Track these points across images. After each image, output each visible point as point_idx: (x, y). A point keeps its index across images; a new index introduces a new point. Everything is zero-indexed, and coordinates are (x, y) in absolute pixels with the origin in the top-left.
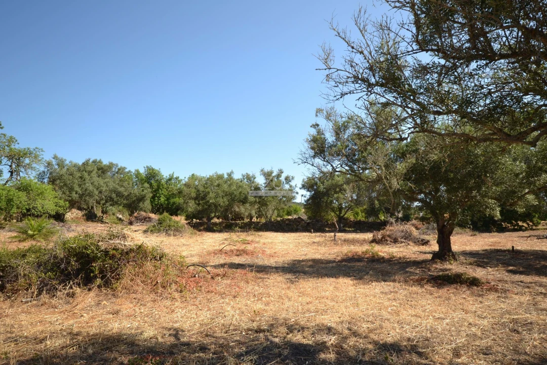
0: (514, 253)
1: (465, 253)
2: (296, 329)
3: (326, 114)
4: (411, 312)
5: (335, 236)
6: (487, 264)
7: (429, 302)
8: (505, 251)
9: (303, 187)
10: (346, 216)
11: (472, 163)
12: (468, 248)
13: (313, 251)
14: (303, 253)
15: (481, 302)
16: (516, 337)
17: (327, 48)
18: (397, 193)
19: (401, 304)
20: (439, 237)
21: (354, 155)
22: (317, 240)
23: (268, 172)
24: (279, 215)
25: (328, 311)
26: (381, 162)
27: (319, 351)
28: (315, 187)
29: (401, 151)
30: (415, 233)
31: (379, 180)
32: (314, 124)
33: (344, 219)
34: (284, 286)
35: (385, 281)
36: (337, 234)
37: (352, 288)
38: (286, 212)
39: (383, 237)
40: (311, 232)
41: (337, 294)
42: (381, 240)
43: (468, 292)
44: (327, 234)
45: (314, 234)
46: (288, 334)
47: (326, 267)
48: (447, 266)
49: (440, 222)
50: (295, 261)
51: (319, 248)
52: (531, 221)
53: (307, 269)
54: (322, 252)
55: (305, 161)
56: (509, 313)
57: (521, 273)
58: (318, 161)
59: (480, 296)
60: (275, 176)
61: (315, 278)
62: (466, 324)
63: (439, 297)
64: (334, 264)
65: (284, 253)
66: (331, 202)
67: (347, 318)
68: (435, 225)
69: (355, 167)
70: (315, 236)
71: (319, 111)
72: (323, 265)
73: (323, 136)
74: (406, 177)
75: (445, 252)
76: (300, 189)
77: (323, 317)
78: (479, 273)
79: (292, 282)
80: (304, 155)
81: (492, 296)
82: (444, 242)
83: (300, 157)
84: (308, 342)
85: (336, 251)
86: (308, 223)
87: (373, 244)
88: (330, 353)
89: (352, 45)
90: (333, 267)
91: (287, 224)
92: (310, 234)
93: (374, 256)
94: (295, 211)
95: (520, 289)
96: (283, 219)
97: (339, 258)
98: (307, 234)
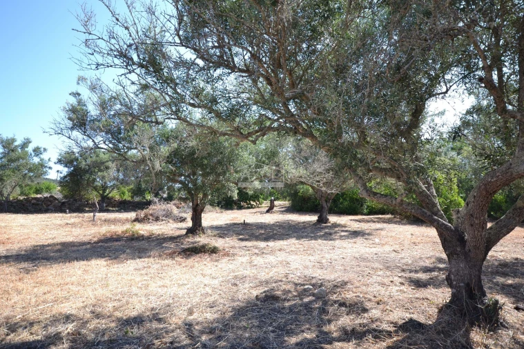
0: (245, 225)
1: (212, 228)
2: (21, 326)
3: (90, 84)
4: (160, 283)
5: (94, 216)
6: (226, 234)
7: (177, 272)
8: (239, 224)
9: (60, 161)
10: (110, 195)
11: (221, 153)
12: (216, 223)
13: (64, 234)
14: (50, 236)
15: (216, 266)
16: (235, 288)
17: (88, 9)
18: (159, 174)
19: (151, 277)
20: (193, 215)
21: (120, 133)
22: (72, 220)
23: (8, 140)
24: (22, 194)
25: (71, 297)
26: (146, 143)
27: (50, 344)
28: (75, 163)
29: (166, 136)
30: (175, 211)
31: (143, 161)
32: (75, 92)
33: (108, 198)
34: (14, 278)
35: (140, 258)
36: (97, 214)
37: (105, 268)
38: (34, 189)
39: (146, 216)
40: (65, 212)
41: (86, 277)
42: (144, 219)
43: (208, 259)
44: (86, 215)
45: (69, 215)
46: (8, 335)
47: (78, 250)
48: (197, 239)
49: (195, 202)
50: (37, 246)
51: (74, 229)
52: (258, 201)
53: (52, 254)
54: (75, 234)
55: (59, 132)
56: (234, 271)
57: (246, 240)
58: (77, 134)
59: (217, 261)
60: (19, 146)
61: (61, 264)
62: (202, 286)
63: (186, 266)
64: (88, 246)
65: (22, 238)
66: (94, 180)
67: (93, 301)
68: (191, 204)
69: (120, 145)
70: (71, 217)
71: (81, 79)
72: (75, 248)
73: (85, 108)
74: (169, 160)
75: (196, 228)
76: (55, 163)
77: (62, 305)
78: (219, 243)
79: (27, 271)
80: (58, 125)
81: (225, 259)
82: (197, 218)
83: (53, 126)
84: (36, 338)
85: (93, 232)
86: (64, 203)
87: (135, 223)
88: (63, 343)
89: (117, 16)
90: (86, 249)
91: (33, 204)
92: (64, 215)
93: (134, 235)
94: (47, 188)
95: (243, 252)
96: (28, 198)
97: (96, 239)
98: (61, 215)
